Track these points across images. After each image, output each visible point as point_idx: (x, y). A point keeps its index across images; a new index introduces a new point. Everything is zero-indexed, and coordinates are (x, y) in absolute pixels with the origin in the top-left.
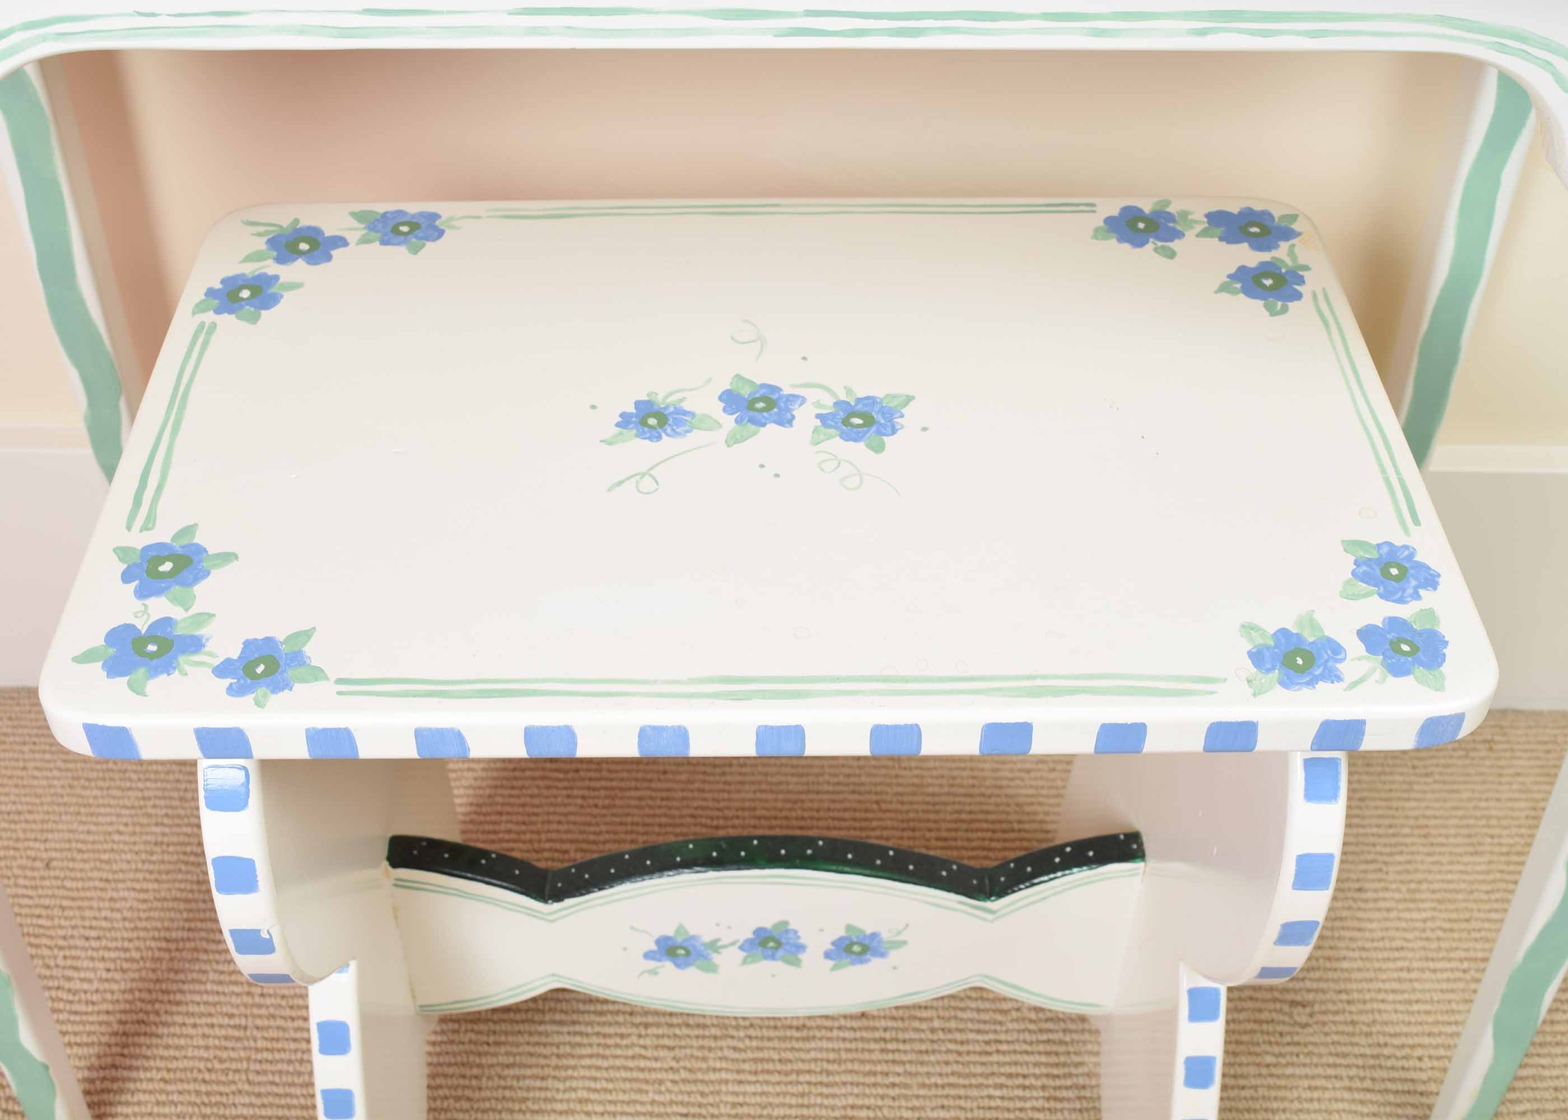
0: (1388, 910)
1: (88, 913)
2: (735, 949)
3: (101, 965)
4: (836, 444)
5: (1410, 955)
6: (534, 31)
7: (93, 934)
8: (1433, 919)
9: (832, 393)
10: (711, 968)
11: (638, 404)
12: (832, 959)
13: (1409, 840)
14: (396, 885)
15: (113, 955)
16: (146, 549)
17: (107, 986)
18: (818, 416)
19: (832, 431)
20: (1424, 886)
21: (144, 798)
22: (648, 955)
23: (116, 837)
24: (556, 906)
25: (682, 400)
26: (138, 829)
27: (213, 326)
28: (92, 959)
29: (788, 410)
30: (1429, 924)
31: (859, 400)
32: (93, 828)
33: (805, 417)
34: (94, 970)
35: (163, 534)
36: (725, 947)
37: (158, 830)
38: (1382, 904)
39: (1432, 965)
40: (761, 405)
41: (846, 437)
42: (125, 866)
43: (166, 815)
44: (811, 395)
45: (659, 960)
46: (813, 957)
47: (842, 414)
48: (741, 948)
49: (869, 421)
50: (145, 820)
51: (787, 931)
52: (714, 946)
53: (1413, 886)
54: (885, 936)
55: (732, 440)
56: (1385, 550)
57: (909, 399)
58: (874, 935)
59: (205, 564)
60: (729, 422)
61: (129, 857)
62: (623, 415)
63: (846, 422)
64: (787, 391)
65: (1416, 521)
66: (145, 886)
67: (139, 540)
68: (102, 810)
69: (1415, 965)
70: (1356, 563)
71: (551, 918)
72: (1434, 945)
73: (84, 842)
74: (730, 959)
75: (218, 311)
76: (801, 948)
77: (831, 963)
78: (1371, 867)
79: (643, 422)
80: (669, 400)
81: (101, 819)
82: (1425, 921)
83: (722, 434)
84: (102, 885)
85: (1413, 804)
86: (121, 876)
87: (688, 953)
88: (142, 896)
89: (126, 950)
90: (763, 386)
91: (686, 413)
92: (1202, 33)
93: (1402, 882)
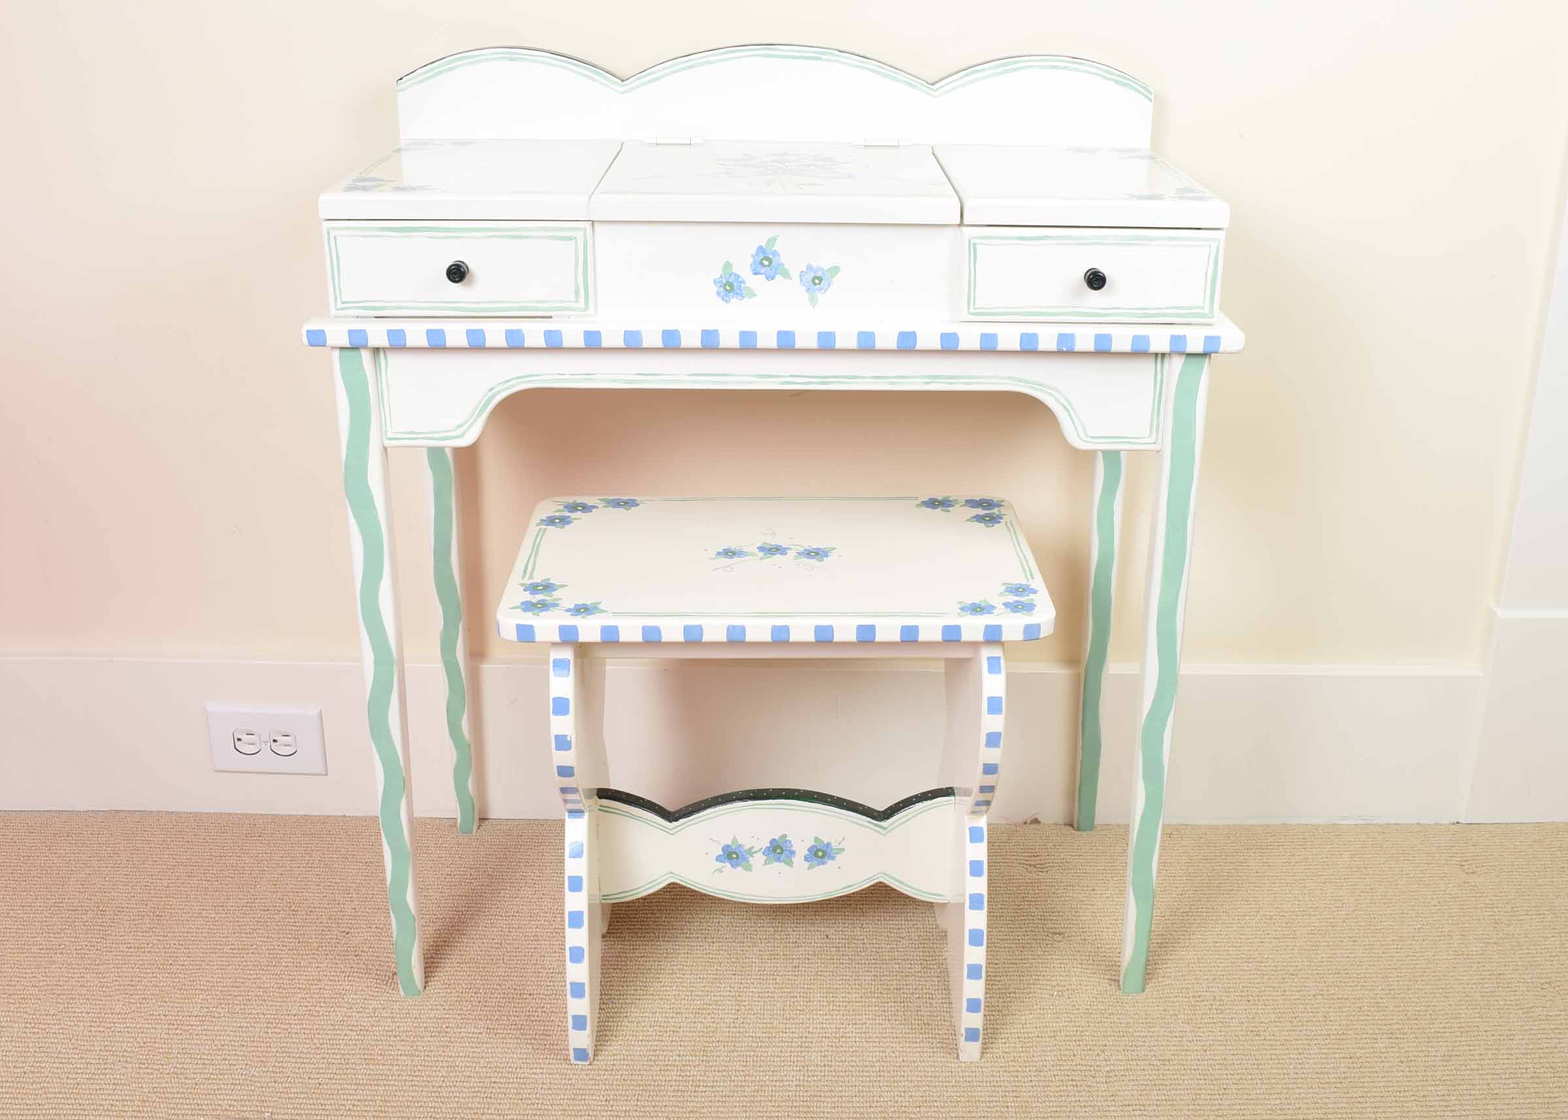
2: (760, 854)
4: (804, 559)
6: (694, 382)
9: (802, 547)
10: (748, 868)
11: (724, 549)
12: (808, 861)
14: (600, 810)
16: (531, 583)
18: (797, 553)
19: (803, 556)
22: (719, 859)
24: (675, 824)
25: (742, 548)
27: (545, 530)
29: (785, 551)
31: (814, 549)
33: (792, 553)
35: (537, 580)
36: (755, 852)
40: (774, 550)
41: (808, 558)
44: (795, 547)
45: (724, 862)
46: (798, 859)
47: (806, 552)
48: (763, 853)
49: (818, 554)
51: (786, 841)
52: (750, 852)
54: (834, 845)
55: (761, 559)
56: (1018, 585)
57: (834, 548)
58: (828, 844)
59: (556, 587)
60: (761, 554)
62: (718, 553)
63: (808, 554)
64: (784, 546)
65: (1033, 578)
67: (528, 581)
70: (1006, 588)
71: (672, 832)
74: (758, 860)
75: (547, 525)
76: (793, 853)
77: (807, 864)
79: (726, 554)
80: (736, 548)
83: (757, 557)
87: (738, 857)
90: (775, 545)
91: (743, 552)
92: (927, 383)
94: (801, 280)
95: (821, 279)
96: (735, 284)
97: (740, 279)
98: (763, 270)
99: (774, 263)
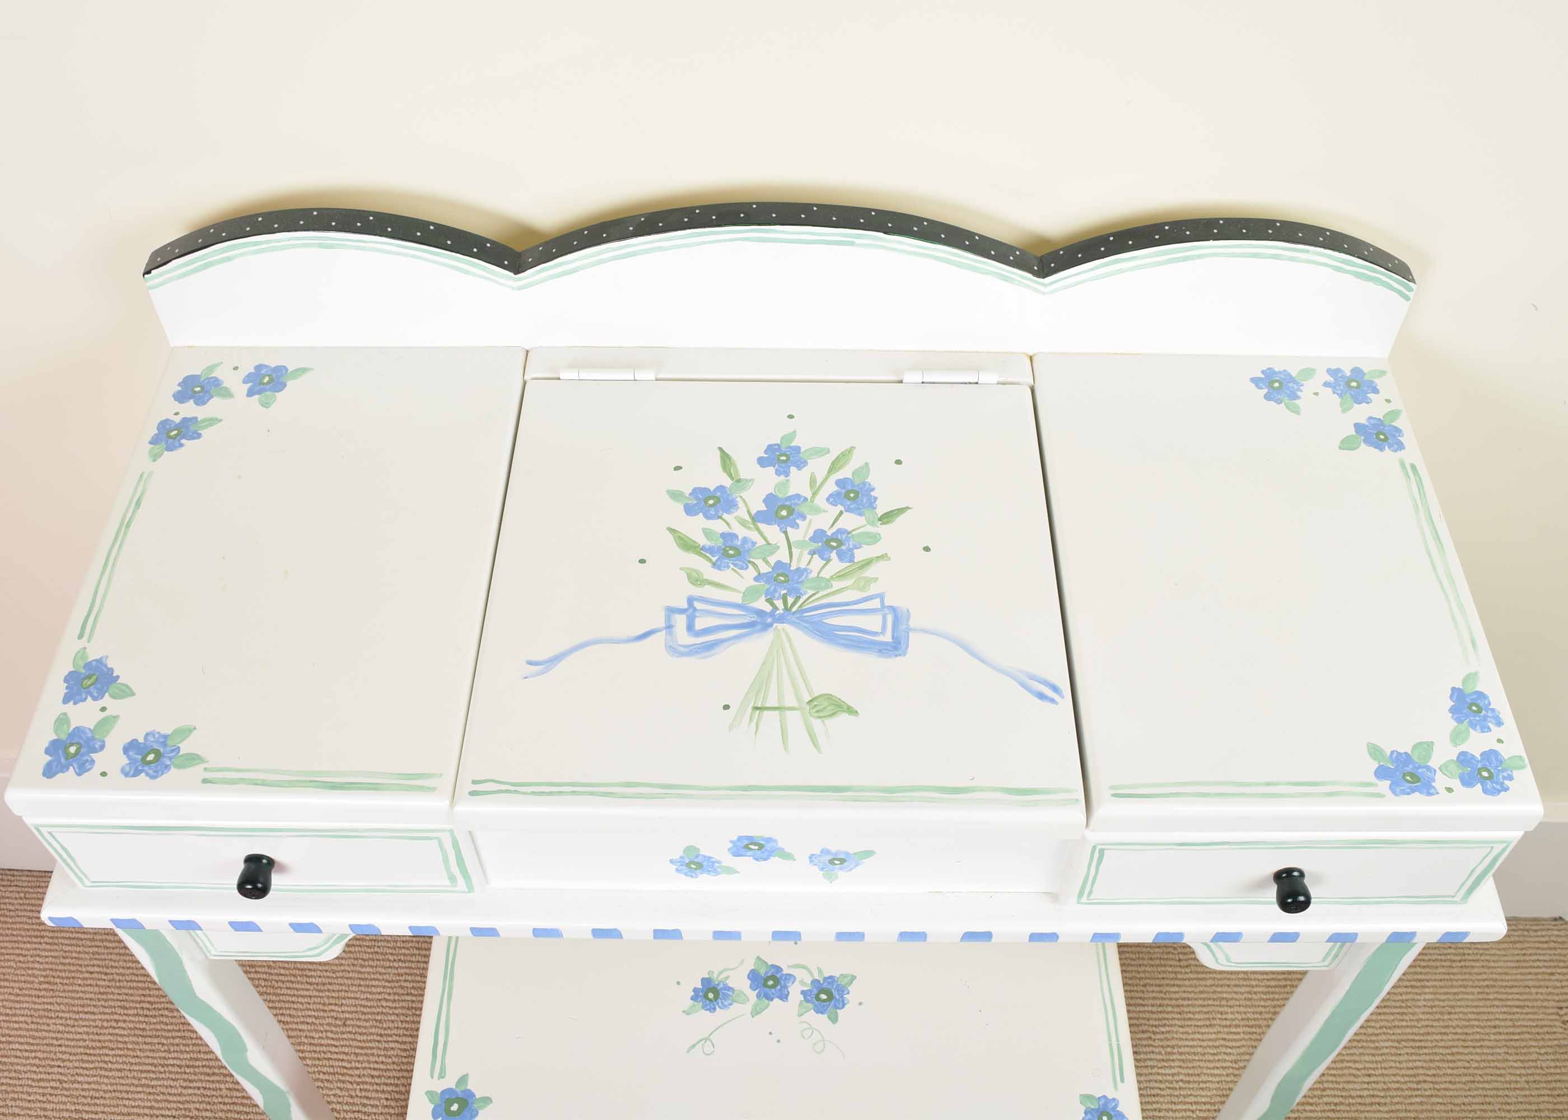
0: (1152, 1067)
1: (372, 1059)
3: (383, 1096)
4: (811, 1016)
5: (1161, 1100)
7: (376, 1073)
8: (1179, 1074)
9: (811, 973)
11: (703, 980)
13: (1170, 1016)
15: (389, 1089)
16: (443, 1092)
17: (387, 1110)
18: (803, 992)
19: (810, 1005)
20: (1175, 1050)
21: (398, 975)
23: (384, 1004)
25: (727, 978)
26: (397, 997)
28: (377, 1091)
29: (786, 987)
30: (1176, 1078)
31: (825, 979)
32: (369, 996)
33: (795, 991)
34: (379, 1099)
35: (450, 1082)
37: (409, 998)
38: (1149, 1063)
39: (1174, 1107)
40: (771, 983)
41: (819, 1011)
42: (391, 1025)
43: (413, 988)
44: (800, 974)
47: (815, 991)
49: (831, 997)
50: (401, 991)
53: (1169, 1050)
55: (756, 1012)
56: (1102, 1101)
57: (854, 978)
59: (475, 1106)
60: (752, 995)
61: (393, 1018)
62: (695, 990)
63: (818, 998)
64: (786, 970)
65: (1122, 1080)
66: (404, 1039)
67: (439, 1086)
68: (374, 983)
69: (1164, 1107)
70: (1086, 1113)
72: (1176, 1093)
73: (365, 1006)
78: (1145, 1036)
79: (706, 996)
80: (720, 978)
81: (374, 990)
82: (1173, 1075)
83: (748, 1007)
84: (378, 1038)
85: (1176, 989)
86: (389, 1032)
88: (403, 1047)
89: (397, 1085)
90: (773, 966)
91: (729, 989)
93: (1162, 1047)
94: (811, 862)
95: (843, 861)
96: (705, 864)
97: (712, 860)
98: (749, 853)
99: (768, 847)
